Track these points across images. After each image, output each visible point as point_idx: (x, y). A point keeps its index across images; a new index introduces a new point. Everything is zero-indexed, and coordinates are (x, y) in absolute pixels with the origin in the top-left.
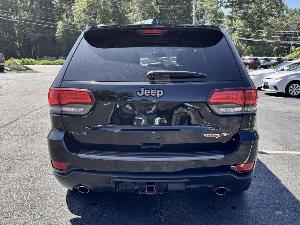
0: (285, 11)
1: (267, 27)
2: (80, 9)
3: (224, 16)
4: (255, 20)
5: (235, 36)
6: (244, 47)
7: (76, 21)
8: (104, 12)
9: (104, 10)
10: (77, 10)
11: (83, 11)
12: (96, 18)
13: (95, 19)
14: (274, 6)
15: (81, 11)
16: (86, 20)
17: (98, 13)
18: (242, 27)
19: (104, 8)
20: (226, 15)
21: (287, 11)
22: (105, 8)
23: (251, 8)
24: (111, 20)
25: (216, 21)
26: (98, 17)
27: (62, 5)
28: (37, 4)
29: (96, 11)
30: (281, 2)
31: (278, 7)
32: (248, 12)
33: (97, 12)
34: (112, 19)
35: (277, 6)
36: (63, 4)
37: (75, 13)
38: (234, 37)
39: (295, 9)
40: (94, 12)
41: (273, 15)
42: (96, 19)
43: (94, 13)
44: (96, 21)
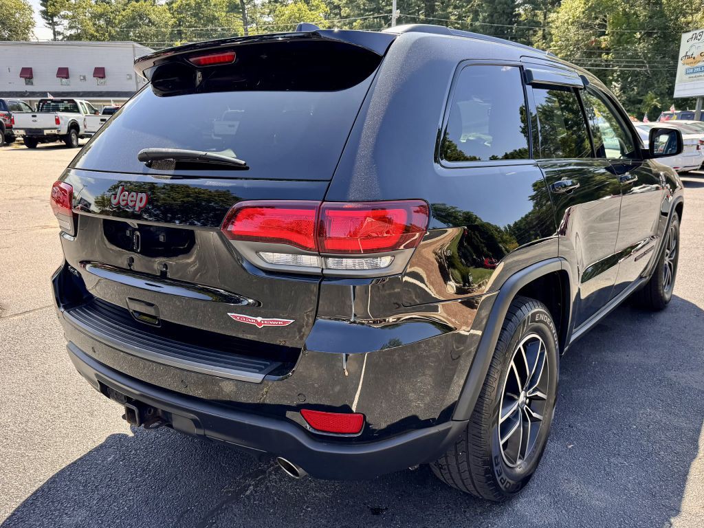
2: (567, 18)
7: (555, 46)
8: (624, 19)
9: (625, 14)
10: (560, 20)
11: (572, 23)
12: (603, 34)
13: (599, 36)
15: (568, 23)
16: (578, 41)
17: (607, 24)
19: (624, 10)
22: (627, 10)
24: (638, 35)
26: (607, 33)
27: (536, 15)
28: (484, 18)
29: (603, 19)
33: (606, 22)
34: (640, 33)
36: (536, 11)
37: (557, 28)
40: (598, 21)
42: (602, 38)
43: (599, 24)
44: (600, 42)
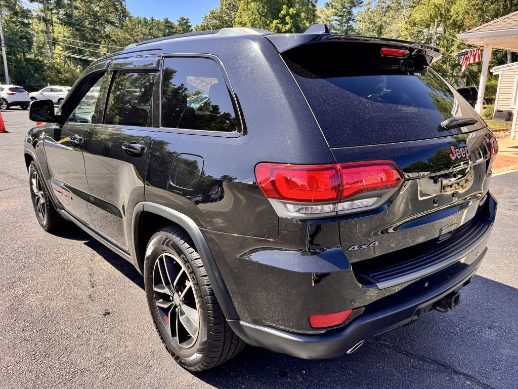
0: (127, 18)
1: (105, 41)
3: (32, 15)
4: (87, 27)
5: (58, 50)
6: (78, 70)
14: (111, 9)
18: (68, 38)
20: (35, 14)
21: (130, 20)
23: (76, 8)
25: (18, 23)
30: (121, 4)
31: (118, 12)
32: (73, 13)
35: (116, 10)
38: (56, 52)
39: (138, 17)
41: (112, 23)
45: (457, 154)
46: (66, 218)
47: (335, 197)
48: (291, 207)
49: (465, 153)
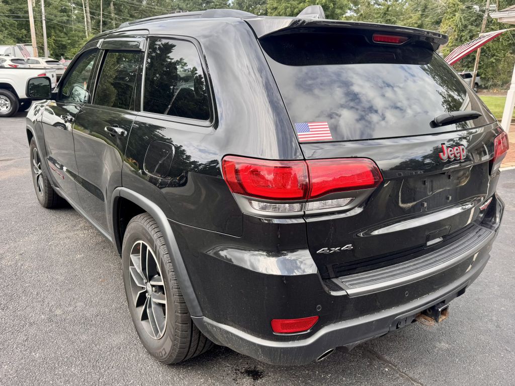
45: (450, 153)
46: (60, 195)
47: (302, 196)
48: (255, 204)
49: (460, 153)
